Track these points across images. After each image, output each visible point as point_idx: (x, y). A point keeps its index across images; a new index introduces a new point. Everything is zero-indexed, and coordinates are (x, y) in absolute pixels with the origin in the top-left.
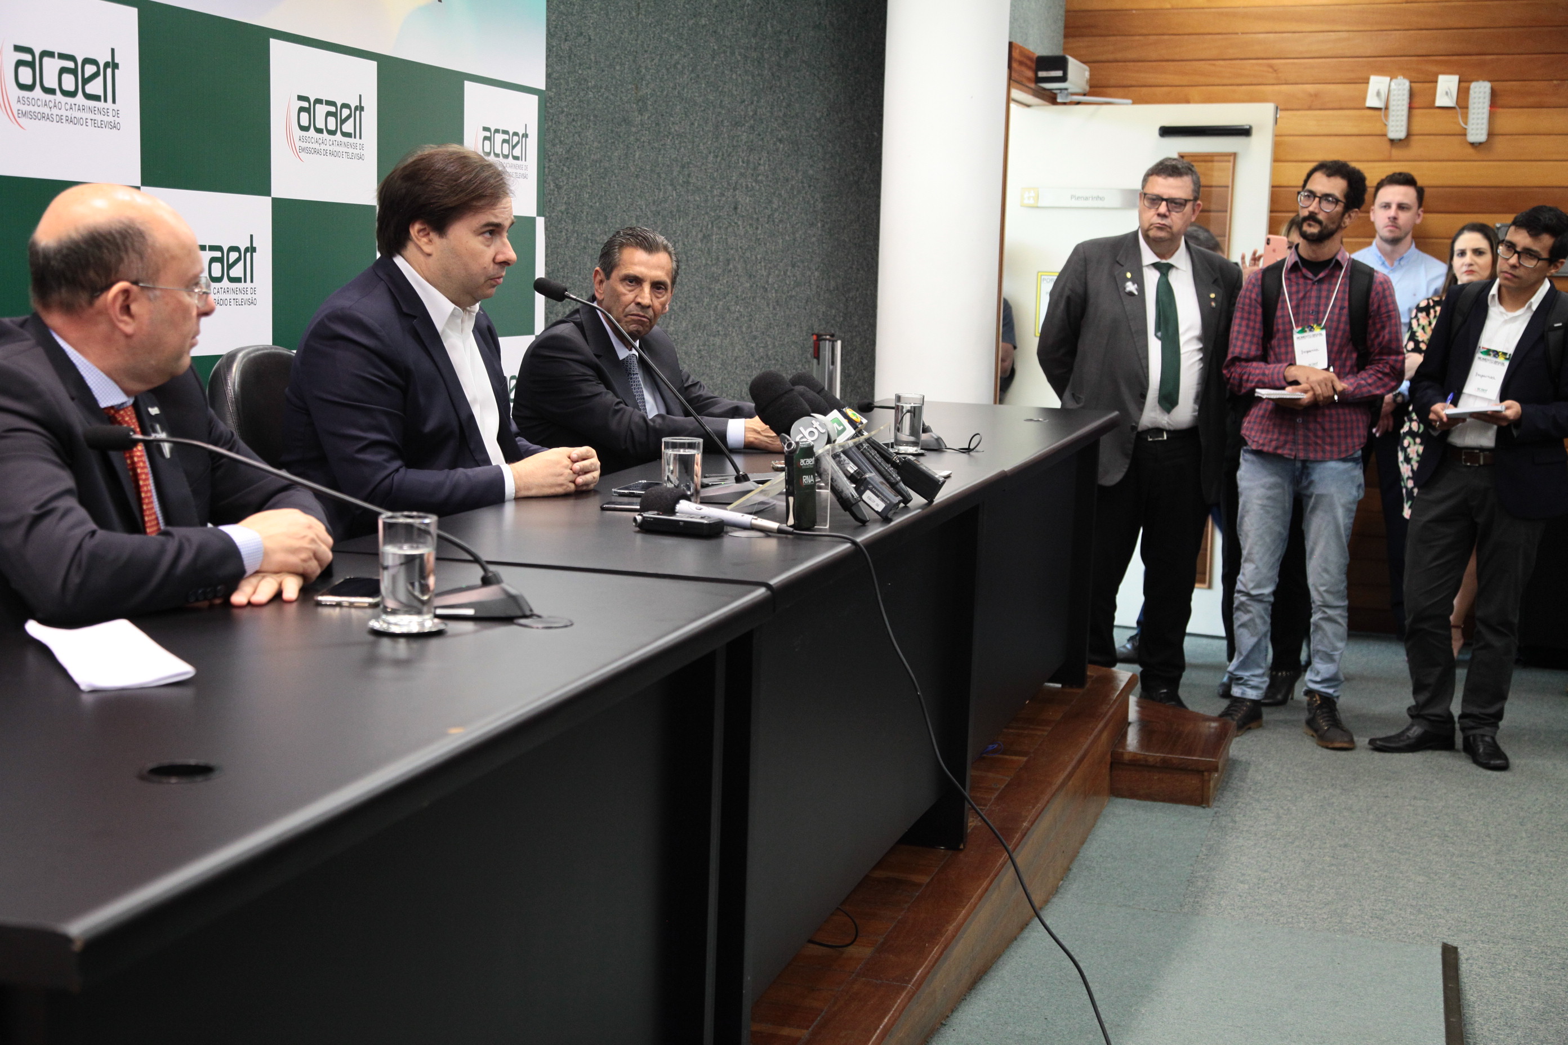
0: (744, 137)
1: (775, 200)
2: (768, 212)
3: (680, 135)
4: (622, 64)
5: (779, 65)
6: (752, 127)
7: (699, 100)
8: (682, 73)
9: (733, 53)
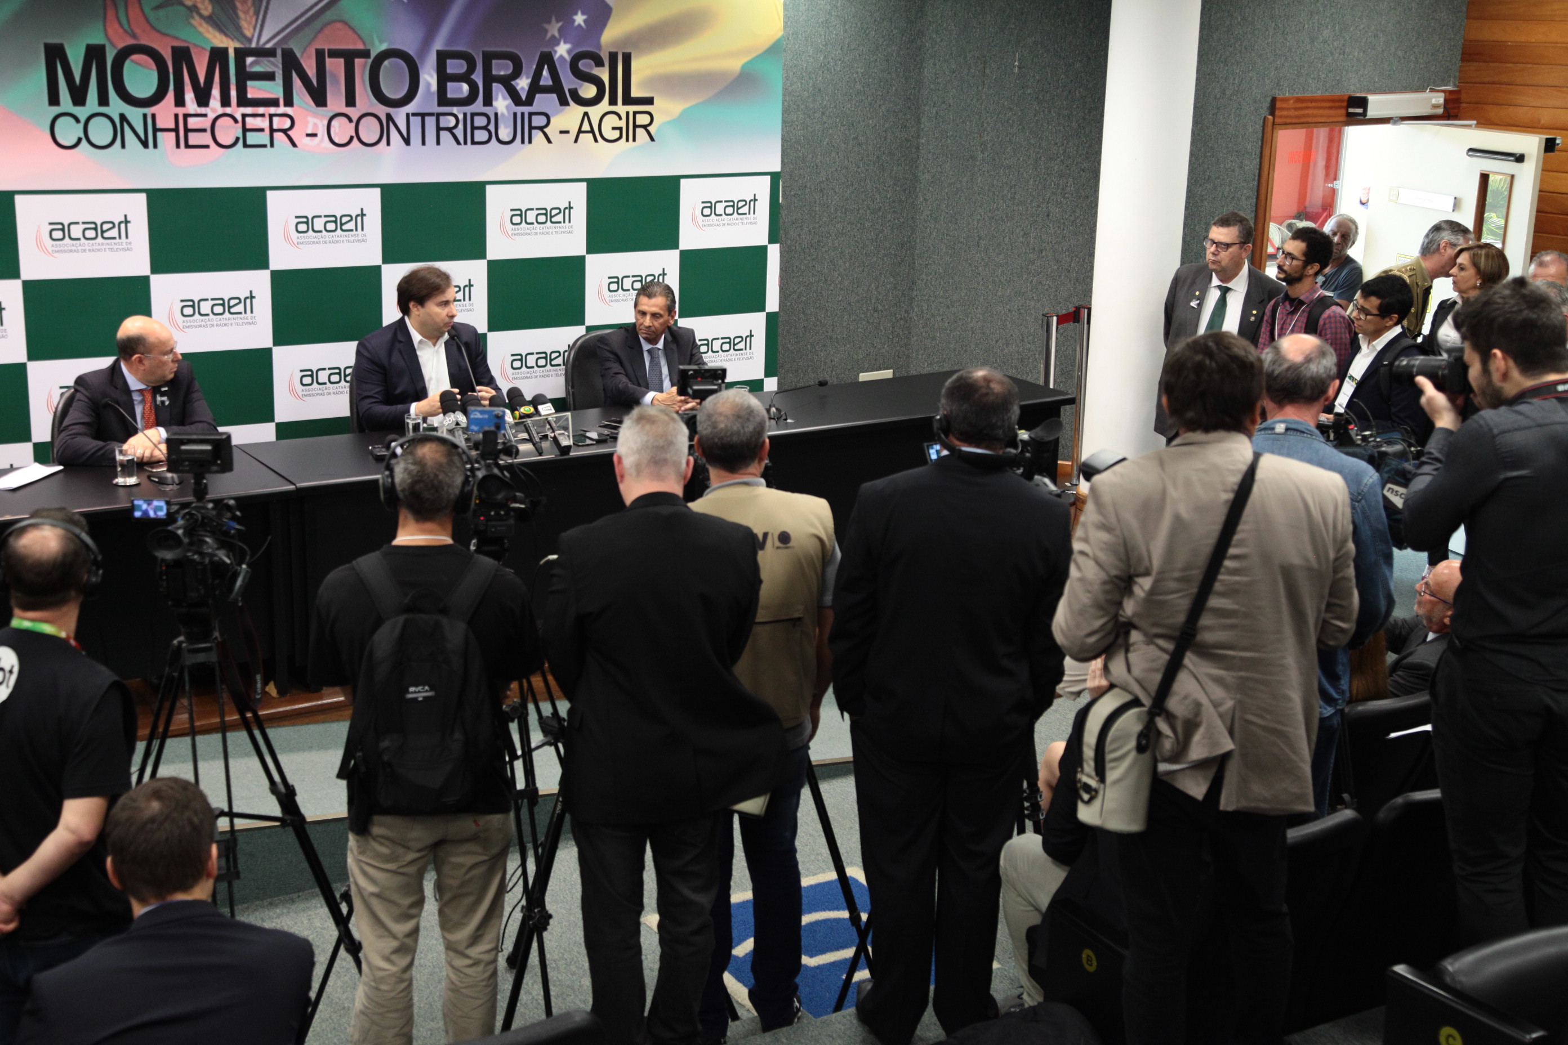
0: (1056, 168)
1: (1078, 211)
2: (1072, 218)
3: (1009, 167)
4: (971, 121)
5: (1084, 119)
6: (1062, 161)
7: (1024, 144)
8: (1012, 126)
9: (1050, 112)
